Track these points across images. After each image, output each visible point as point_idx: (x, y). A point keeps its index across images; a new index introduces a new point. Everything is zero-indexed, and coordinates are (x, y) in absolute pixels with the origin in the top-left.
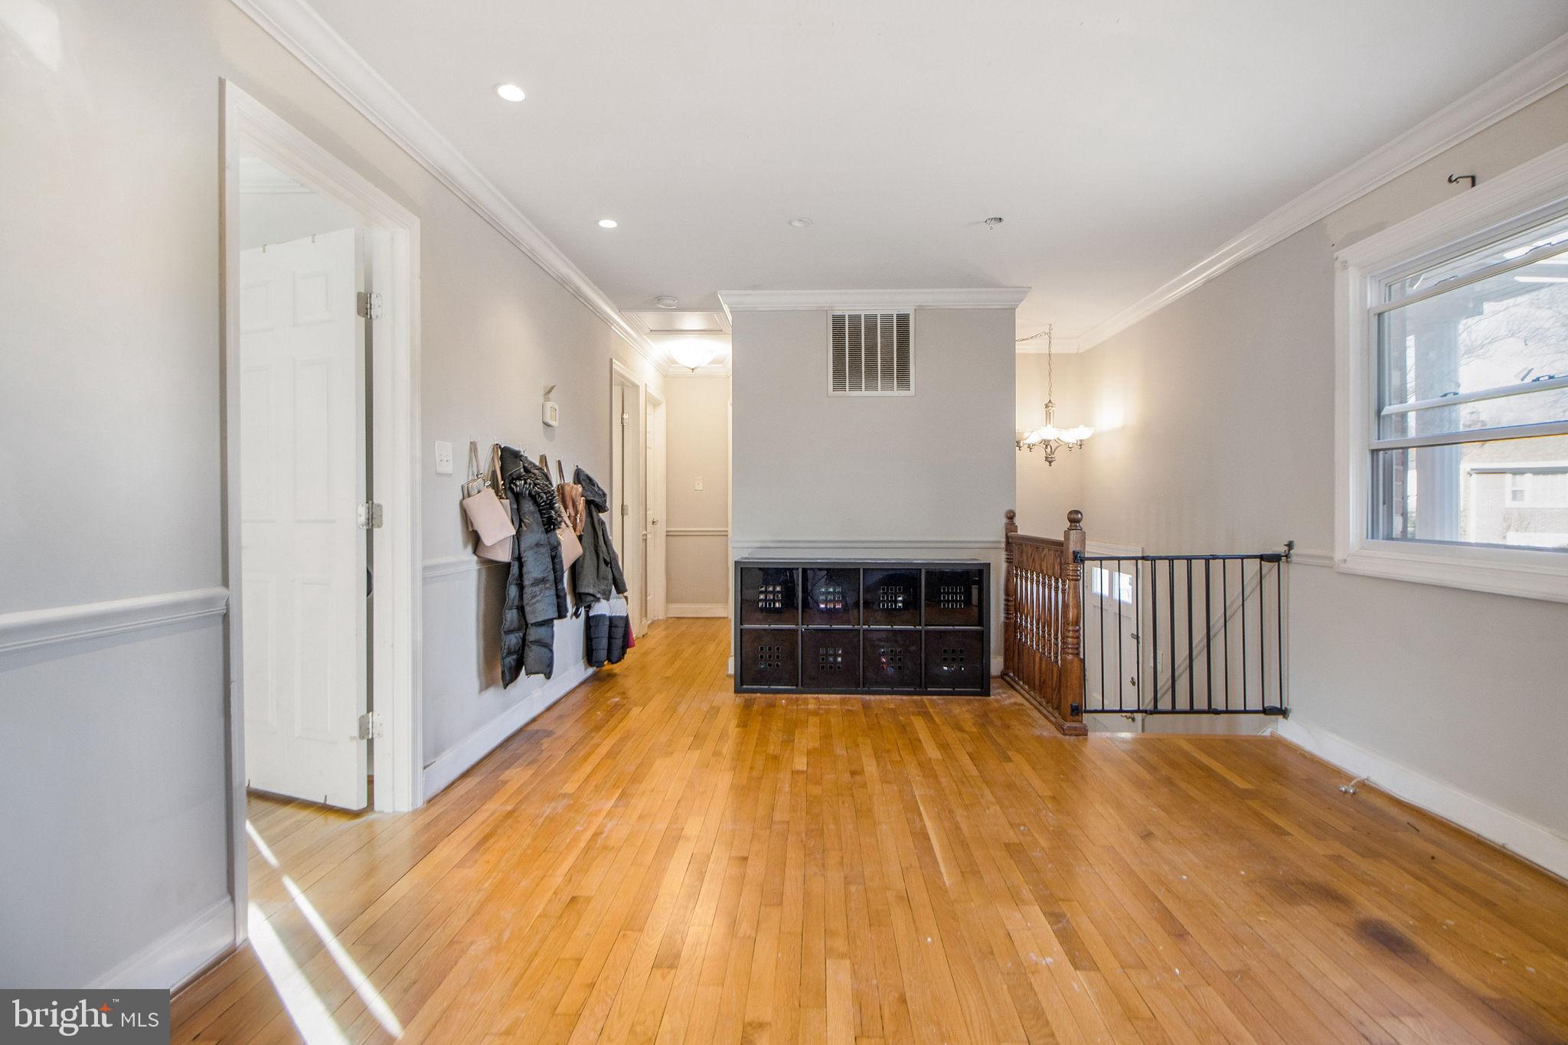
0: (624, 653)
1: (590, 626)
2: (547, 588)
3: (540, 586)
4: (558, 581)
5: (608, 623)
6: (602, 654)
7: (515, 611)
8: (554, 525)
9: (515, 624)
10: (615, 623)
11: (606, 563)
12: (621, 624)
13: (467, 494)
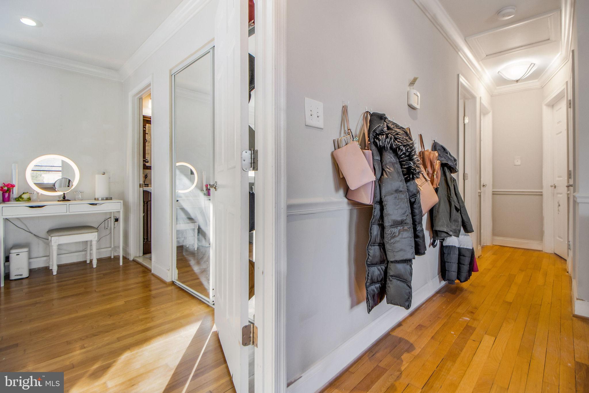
0: (470, 275)
1: (444, 253)
2: (406, 230)
3: (399, 228)
4: (415, 224)
5: (457, 253)
6: (453, 274)
7: (377, 248)
8: (413, 174)
9: (377, 259)
10: (463, 252)
11: (457, 210)
12: (468, 255)
13: (337, 145)
